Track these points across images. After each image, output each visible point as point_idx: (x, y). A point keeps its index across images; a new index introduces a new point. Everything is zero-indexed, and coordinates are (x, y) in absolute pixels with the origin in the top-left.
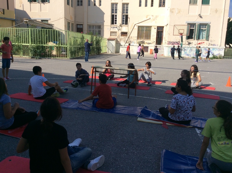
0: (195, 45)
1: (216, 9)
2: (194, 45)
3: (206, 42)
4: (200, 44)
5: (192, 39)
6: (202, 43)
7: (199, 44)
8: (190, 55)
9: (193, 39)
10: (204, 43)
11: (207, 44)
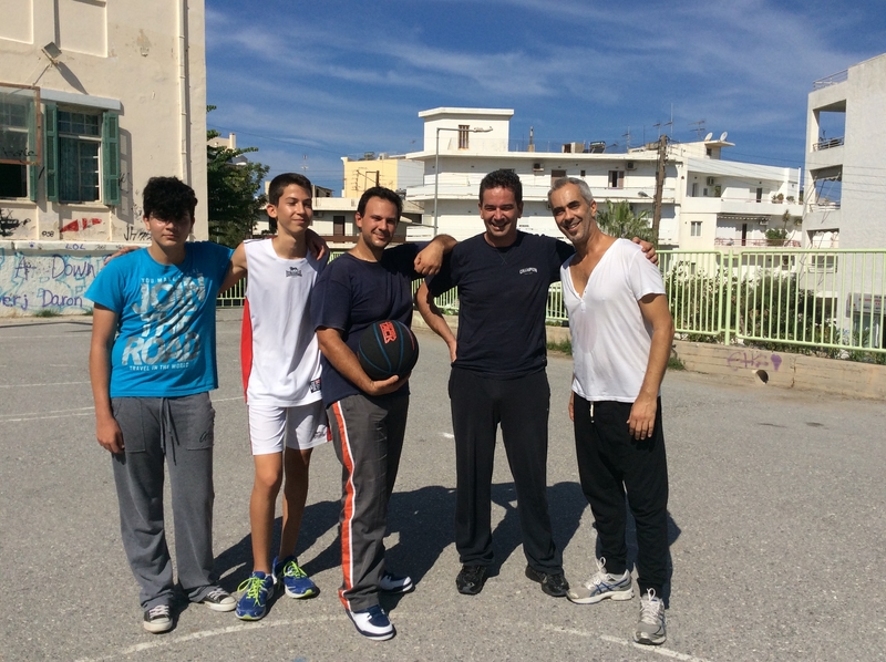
0: (44, 233)
1: (141, 31)
2: (37, 232)
3: (109, 218)
4: (74, 226)
5: (19, 200)
6: (85, 221)
7: (69, 227)
8: (22, 301)
9: (27, 200)
10: (96, 221)
11: (114, 228)
